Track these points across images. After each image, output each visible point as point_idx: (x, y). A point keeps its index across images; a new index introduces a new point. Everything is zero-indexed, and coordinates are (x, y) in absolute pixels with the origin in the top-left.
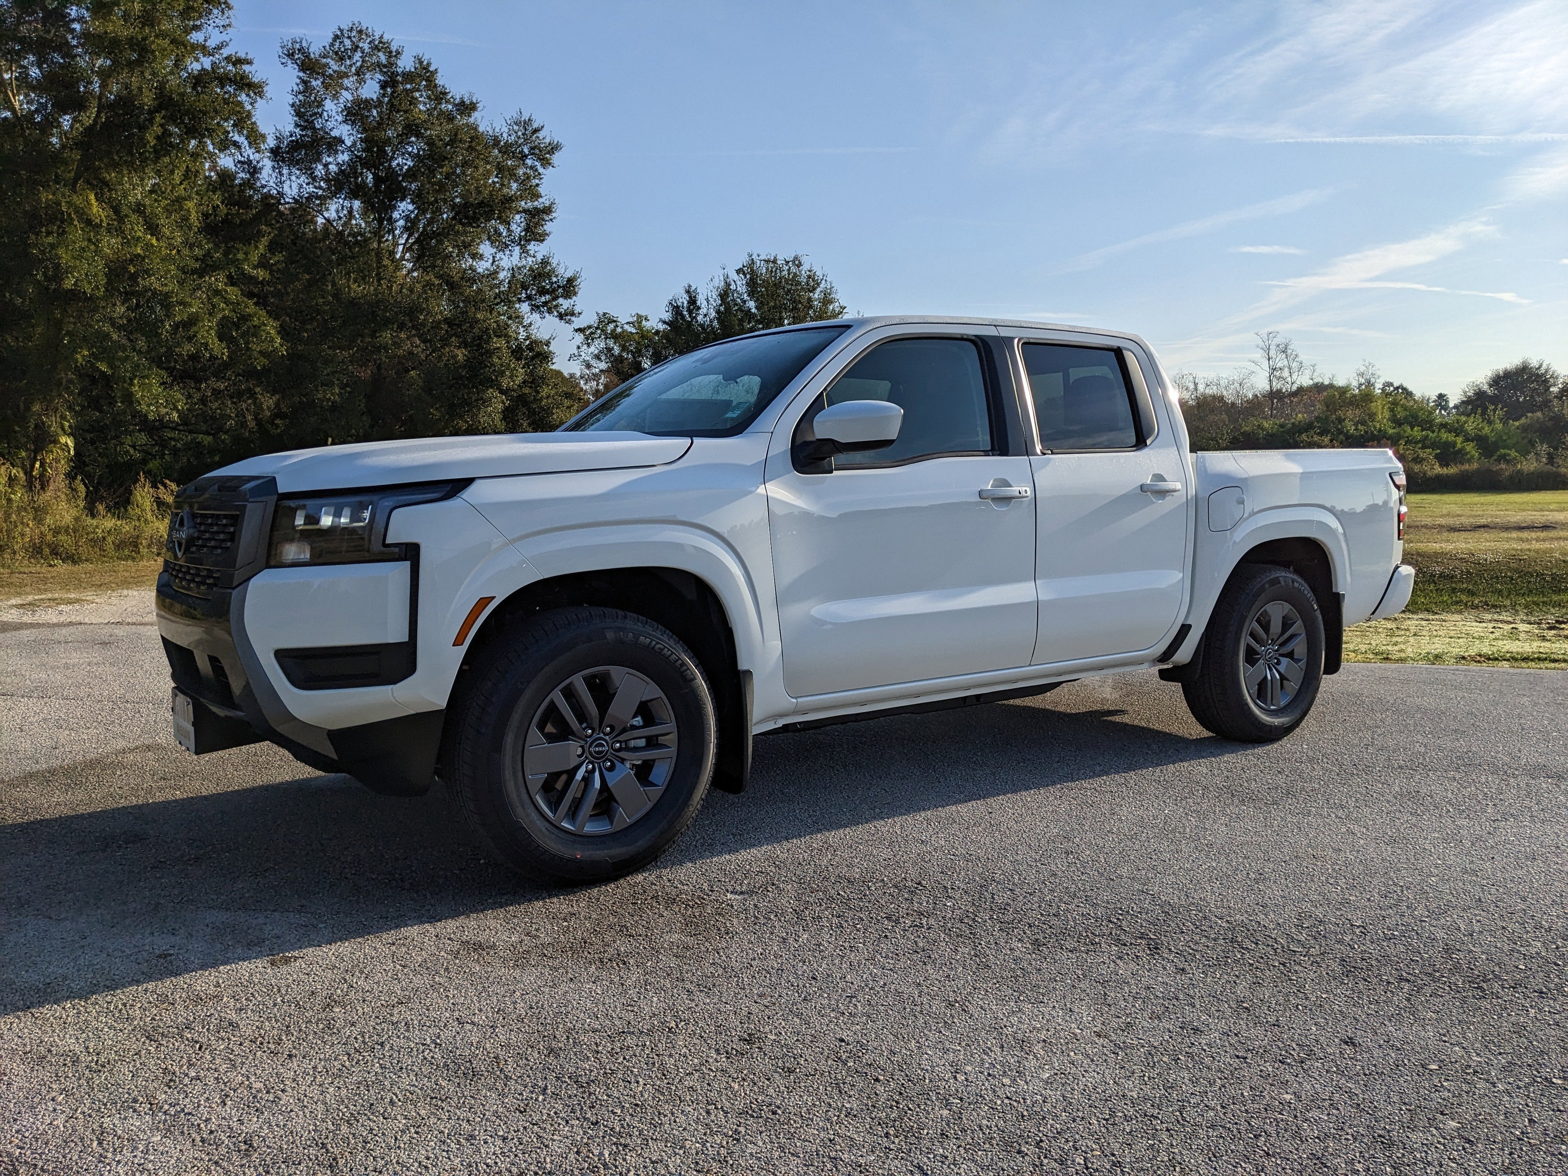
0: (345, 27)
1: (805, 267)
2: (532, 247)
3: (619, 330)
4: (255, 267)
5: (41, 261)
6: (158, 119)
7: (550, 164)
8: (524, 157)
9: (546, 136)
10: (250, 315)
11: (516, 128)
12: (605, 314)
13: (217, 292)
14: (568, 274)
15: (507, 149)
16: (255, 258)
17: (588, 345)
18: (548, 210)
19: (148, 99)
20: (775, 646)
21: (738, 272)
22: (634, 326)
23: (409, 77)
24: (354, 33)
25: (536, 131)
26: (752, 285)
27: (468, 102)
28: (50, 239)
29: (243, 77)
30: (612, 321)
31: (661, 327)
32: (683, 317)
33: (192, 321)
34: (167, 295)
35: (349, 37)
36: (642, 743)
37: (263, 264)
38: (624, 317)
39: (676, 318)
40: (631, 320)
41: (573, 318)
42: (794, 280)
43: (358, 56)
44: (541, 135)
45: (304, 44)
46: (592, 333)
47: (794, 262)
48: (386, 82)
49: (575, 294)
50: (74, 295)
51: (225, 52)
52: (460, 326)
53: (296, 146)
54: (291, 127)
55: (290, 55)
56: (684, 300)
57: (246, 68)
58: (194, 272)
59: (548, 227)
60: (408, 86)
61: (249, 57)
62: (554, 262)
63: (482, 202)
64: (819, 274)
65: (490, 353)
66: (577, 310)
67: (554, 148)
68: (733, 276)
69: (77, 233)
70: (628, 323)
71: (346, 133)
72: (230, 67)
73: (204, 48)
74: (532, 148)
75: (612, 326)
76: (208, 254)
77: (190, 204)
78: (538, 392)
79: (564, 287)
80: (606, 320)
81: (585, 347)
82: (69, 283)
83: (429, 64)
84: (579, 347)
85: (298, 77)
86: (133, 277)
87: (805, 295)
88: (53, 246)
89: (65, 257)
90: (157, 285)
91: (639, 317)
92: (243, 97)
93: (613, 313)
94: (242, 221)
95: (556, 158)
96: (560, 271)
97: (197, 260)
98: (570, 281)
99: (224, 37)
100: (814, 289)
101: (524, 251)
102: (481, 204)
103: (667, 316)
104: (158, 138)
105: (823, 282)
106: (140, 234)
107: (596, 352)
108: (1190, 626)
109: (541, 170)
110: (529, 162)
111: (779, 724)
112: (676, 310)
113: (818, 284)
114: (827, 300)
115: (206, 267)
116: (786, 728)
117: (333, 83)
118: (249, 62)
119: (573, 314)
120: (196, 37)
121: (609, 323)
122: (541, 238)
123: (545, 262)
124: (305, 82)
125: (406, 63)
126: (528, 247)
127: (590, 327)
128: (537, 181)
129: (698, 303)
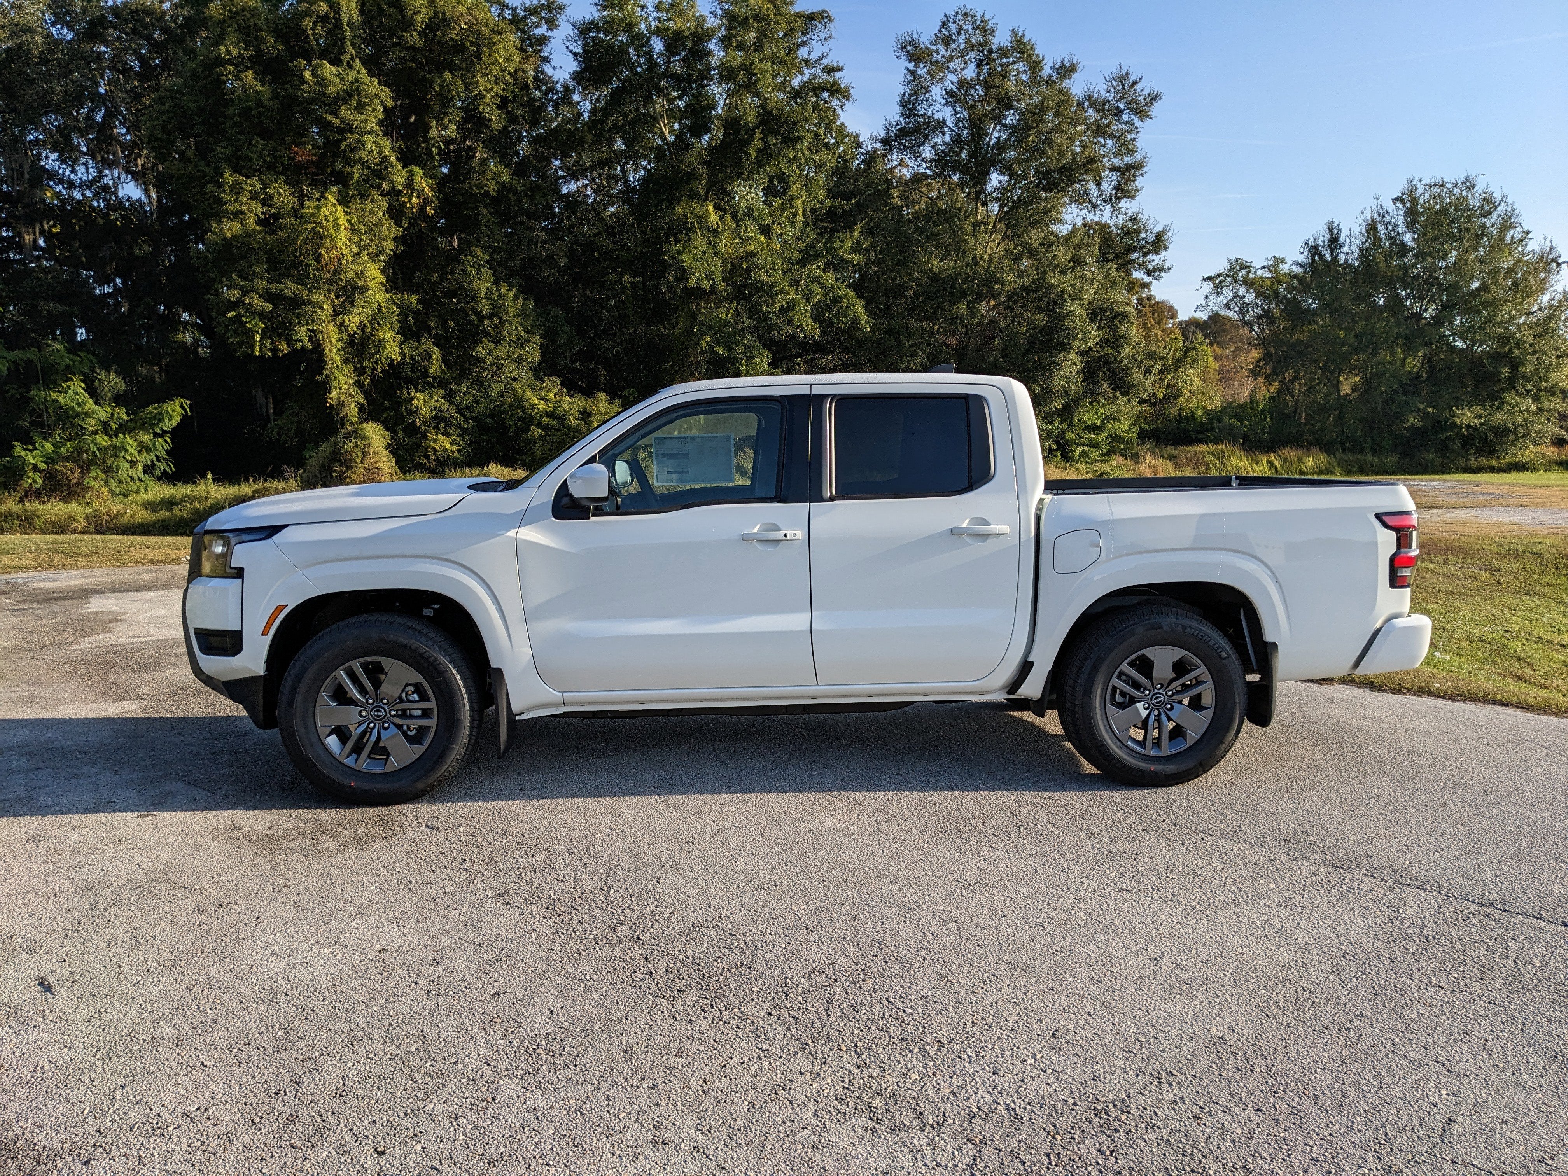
0: (951, 13)
1: (1480, 188)
2: (1123, 204)
3: (1251, 276)
4: (850, 253)
5: (671, 265)
6: (758, 135)
7: (1147, 116)
8: (1119, 112)
9: (1144, 89)
10: (841, 298)
11: (1115, 83)
12: (1237, 260)
13: (816, 279)
14: (1158, 229)
15: (1101, 107)
16: (849, 244)
17: (1218, 294)
18: (1139, 166)
19: (751, 118)
20: (525, 652)
21: (1395, 201)
22: (1271, 271)
23: (1004, 52)
24: (959, 17)
25: (1135, 83)
26: (1412, 214)
27: (1068, 65)
28: (678, 247)
29: (835, 83)
30: (1243, 267)
31: (1297, 270)
32: (1322, 257)
33: (791, 306)
34: (772, 285)
35: (955, 22)
36: (418, 713)
37: (856, 249)
38: (1258, 261)
39: (1313, 259)
40: (1265, 264)
41: (1162, 274)
42: (1461, 204)
43: (961, 40)
44: (1138, 87)
45: (915, 36)
46: (1220, 282)
47: (1464, 183)
48: (981, 61)
49: (1166, 248)
50: (697, 293)
51: (825, 62)
52: (1035, 292)
53: (903, 133)
54: (897, 117)
55: (903, 48)
56: (1323, 239)
57: (838, 75)
58: (799, 262)
59: (1140, 182)
60: (1005, 60)
61: (840, 65)
62: (1143, 217)
63: (1063, 167)
64: (1498, 195)
65: (1063, 317)
66: (1167, 265)
67: (1153, 99)
68: (1390, 206)
69: (699, 241)
70: (1263, 267)
71: (946, 114)
72: (825, 77)
73: (807, 62)
74: (1130, 103)
75: (1244, 272)
76: (812, 246)
77: (799, 202)
78: (1119, 353)
79: (1153, 243)
80: (1239, 266)
81: (1214, 296)
82: (692, 283)
83: (1023, 36)
84: (1207, 297)
85: (907, 69)
86: (748, 271)
87: (1477, 222)
88: (680, 253)
89: (688, 261)
90: (765, 278)
91: (1275, 259)
92: (835, 103)
93: (1246, 258)
94: (844, 211)
95: (1156, 109)
96: (1150, 225)
97: (801, 251)
98: (1159, 236)
99: (825, 49)
100: (1489, 213)
101: (1115, 210)
102: (1062, 170)
103: (1302, 258)
104: (759, 151)
105: (1502, 204)
106: (751, 234)
107: (1225, 301)
108: (1032, 663)
109: (1137, 123)
110: (1125, 117)
111: (561, 711)
112: (1314, 250)
113: (1496, 208)
114: (1506, 225)
115: (809, 256)
116: (567, 715)
117: (938, 68)
118: (840, 69)
119: (1162, 269)
120: (803, 52)
121: (1241, 268)
122: (1130, 195)
123: (1135, 220)
124: (912, 73)
125: (1001, 39)
126: (1120, 205)
127: (1220, 275)
128: (1133, 136)
129: (1341, 240)
